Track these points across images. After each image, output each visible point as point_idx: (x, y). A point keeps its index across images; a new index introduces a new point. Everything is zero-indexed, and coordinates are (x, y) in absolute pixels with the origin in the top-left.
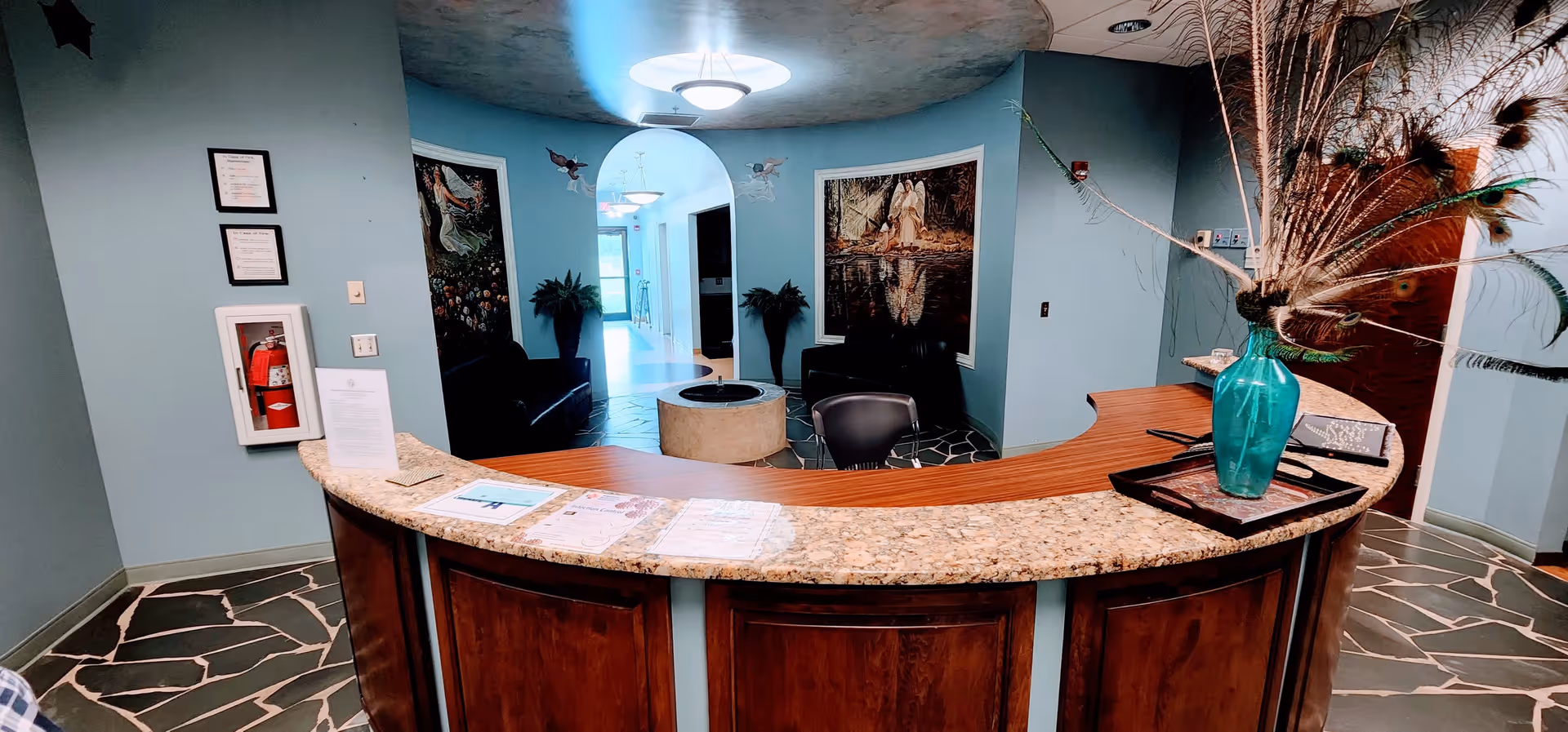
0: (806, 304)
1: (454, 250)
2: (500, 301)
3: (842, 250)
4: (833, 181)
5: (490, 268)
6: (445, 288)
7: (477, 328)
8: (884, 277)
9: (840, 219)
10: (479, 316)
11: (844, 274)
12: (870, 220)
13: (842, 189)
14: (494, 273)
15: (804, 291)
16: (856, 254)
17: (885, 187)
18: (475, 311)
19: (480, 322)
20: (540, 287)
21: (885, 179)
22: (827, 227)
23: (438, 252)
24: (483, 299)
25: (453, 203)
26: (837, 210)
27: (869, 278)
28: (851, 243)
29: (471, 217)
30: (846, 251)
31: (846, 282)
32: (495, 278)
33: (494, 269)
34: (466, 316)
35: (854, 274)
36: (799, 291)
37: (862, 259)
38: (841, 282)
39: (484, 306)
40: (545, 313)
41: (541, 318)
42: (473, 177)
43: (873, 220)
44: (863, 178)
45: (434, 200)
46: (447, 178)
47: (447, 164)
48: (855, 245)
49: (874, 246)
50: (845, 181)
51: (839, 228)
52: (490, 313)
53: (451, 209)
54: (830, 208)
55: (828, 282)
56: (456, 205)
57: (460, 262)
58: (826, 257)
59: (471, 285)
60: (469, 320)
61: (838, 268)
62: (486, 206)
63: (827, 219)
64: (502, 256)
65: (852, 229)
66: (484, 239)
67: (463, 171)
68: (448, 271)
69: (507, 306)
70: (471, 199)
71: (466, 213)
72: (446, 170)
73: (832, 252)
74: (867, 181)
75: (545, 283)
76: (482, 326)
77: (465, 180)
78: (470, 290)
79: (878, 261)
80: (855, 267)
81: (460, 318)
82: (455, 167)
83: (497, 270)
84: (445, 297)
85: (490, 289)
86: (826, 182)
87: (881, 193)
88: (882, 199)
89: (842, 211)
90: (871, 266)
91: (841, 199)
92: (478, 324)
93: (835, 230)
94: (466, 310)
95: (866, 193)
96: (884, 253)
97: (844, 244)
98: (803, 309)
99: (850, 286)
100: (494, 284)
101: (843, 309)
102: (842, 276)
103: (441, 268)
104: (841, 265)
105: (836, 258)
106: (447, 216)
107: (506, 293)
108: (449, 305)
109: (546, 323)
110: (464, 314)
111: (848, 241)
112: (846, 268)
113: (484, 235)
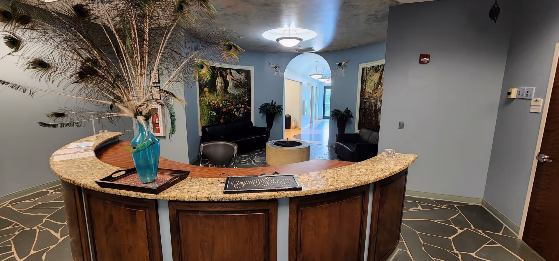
0: (353, 117)
1: (232, 93)
2: (248, 108)
3: (366, 96)
4: (365, 68)
5: (245, 99)
6: (228, 104)
7: (239, 115)
8: (378, 107)
9: (366, 84)
10: (240, 112)
11: (366, 106)
12: (376, 84)
13: (367, 71)
14: (246, 100)
15: (352, 112)
16: (370, 98)
17: (381, 69)
18: (238, 110)
19: (240, 114)
20: (262, 105)
21: (381, 66)
22: (362, 86)
23: (226, 94)
24: (242, 107)
25: (234, 80)
26: (365, 80)
27: (374, 107)
28: (369, 93)
29: (240, 84)
30: (367, 96)
31: (366, 109)
32: (247, 102)
33: (246, 99)
34: (235, 112)
35: (369, 106)
36: (351, 112)
37: (372, 100)
38: (365, 109)
39: (242, 110)
40: (263, 113)
41: (261, 114)
42: (242, 73)
43: (376, 83)
44: (374, 66)
45: (227, 79)
46: (232, 73)
47: (233, 69)
48: (370, 94)
49: (376, 94)
50: (368, 68)
51: (365, 87)
52: (244, 112)
53: (233, 82)
54: (363, 79)
55: (361, 109)
56: (235, 81)
57: (234, 97)
58: (360, 99)
59: (238, 103)
60: (236, 113)
61: (364, 103)
62: (246, 81)
63: (362, 84)
64: (250, 95)
65: (369, 88)
66: (244, 90)
67: (237, 71)
68: (229, 99)
69: (250, 110)
70: (240, 79)
71: (238, 83)
72: (233, 71)
73: (362, 97)
74: (376, 67)
75: (264, 104)
76: (241, 115)
77: (240, 74)
78: (237, 104)
79: (377, 101)
80: (370, 103)
81: (232, 112)
82: (235, 70)
83: (248, 99)
84: (227, 106)
85: (245, 105)
86: (363, 68)
87: (380, 72)
88: (380, 74)
89: (367, 80)
90: (375, 103)
91: (367, 75)
92: (239, 114)
93: (364, 88)
94: (235, 110)
95: (375, 72)
96: (379, 97)
97: (367, 93)
98: (352, 119)
99: (367, 111)
100: (246, 103)
101: (365, 120)
102: (365, 106)
103: (227, 98)
104: (365, 102)
105: (364, 99)
106: (231, 84)
107: (250, 106)
108: (228, 108)
109: (263, 116)
110: (234, 111)
111: (368, 92)
112: (367, 103)
113: (244, 89)
